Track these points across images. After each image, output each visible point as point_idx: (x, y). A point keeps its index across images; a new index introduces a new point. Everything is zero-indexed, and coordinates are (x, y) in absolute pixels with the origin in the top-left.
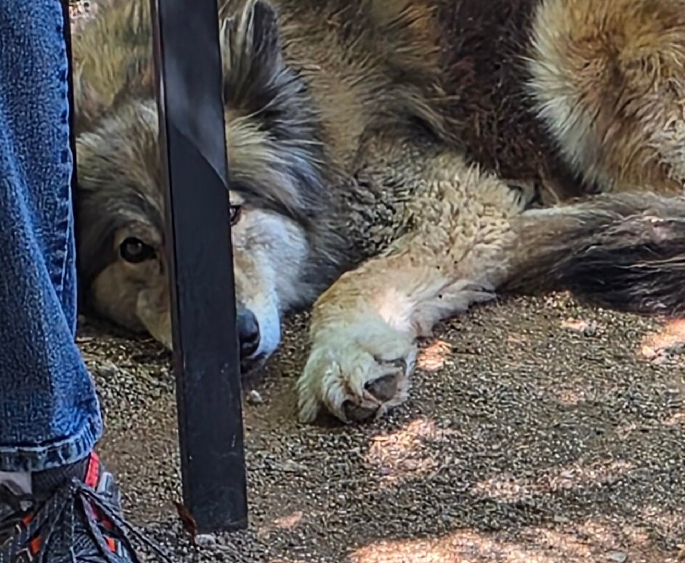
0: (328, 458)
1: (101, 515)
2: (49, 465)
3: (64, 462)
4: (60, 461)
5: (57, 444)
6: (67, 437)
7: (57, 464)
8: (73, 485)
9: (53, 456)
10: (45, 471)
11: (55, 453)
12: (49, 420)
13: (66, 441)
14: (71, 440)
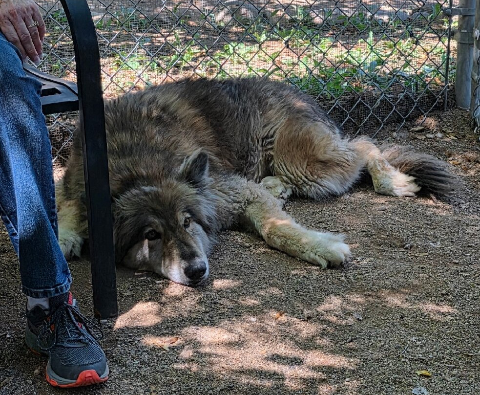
0: (141, 289)
1: (75, 315)
2: (56, 295)
3: (61, 293)
4: (60, 293)
5: (58, 287)
6: (62, 284)
7: (58, 294)
8: (65, 304)
9: (57, 291)
10: (54, 297)
11: (58, 290)
12: (55, 278)
13: (61, 286)
14: (63, 285)
